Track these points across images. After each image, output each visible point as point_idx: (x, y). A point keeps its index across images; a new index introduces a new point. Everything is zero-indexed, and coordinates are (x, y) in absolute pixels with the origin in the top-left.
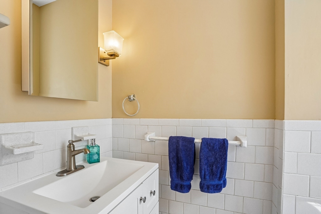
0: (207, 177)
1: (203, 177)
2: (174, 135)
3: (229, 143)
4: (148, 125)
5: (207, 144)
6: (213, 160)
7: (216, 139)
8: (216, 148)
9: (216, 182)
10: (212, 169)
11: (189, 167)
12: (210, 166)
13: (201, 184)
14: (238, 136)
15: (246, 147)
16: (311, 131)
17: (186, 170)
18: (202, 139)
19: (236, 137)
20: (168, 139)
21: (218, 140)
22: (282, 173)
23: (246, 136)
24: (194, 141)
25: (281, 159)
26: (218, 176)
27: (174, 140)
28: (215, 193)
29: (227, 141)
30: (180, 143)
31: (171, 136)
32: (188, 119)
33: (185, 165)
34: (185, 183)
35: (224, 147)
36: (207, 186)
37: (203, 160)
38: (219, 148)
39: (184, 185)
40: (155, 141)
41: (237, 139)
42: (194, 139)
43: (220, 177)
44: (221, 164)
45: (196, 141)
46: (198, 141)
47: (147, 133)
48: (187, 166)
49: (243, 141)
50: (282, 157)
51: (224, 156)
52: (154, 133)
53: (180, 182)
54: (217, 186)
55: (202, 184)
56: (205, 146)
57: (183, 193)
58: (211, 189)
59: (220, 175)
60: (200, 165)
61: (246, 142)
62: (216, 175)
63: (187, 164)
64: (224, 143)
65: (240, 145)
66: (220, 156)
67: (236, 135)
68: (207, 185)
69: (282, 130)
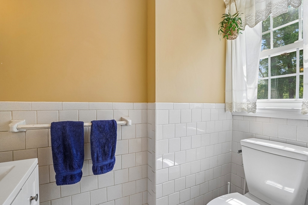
0: (100, 159)
1: (96, 159)
2: (57, 120)
3: (117, 123)
4: (12, 111)
5: (98, 126)
6: (104, 141)
7: (106, 121)
8: (107, 129)
9: (109, 161)
10: (104, 150)
11: (79, 153)
12: (102, 147)
13: (93, 167)
14: (123, 117)
15: (131, 125)
16: (169, 110)
17: (77, 157)
18: (92, 122)
19: (121, 118)
20: (50, 126)
21: (108, 122)
22: (155, 141)
23: (128, 116)
24: (83, 124)
25: (154, 131)
26: (110, 155)
27: (59, 126)
28: (108, 172)
29: (116, 121)
30: (68, 129)
31: (54, 122)
32: (73, 102)
33: (75, 153)
34: (76, 172)
35: (113, 128)
36: (101, 168)
37: (94, 143)
38: (109, 129)
39: (75, 175)
40: (25, 132)
41: (122, 119)
42: (82, 123)
43: (111, 155)
44: (111, 143)
45: (85, 124)
46: (87, 125)
47: (10, 122)
48: (77, 153)
49: (128, 120)
50: (155, 130)
51: (114, 135)
52: (25, 120)
53: (69, 173)
54: (110, 164)
55: (96, 167)
56: (96, 128)
57: (74, 183)
58: (105, 170)
59: (112, 154)
60: (92, 148)
61: (131, 121)
62: (109, 154)
63: (77, 151)
64: (114, 123)
65: (126, 125)
66: (111, 136)
67: (121, 116)
68: (100, 166)
69: (154, 110)
